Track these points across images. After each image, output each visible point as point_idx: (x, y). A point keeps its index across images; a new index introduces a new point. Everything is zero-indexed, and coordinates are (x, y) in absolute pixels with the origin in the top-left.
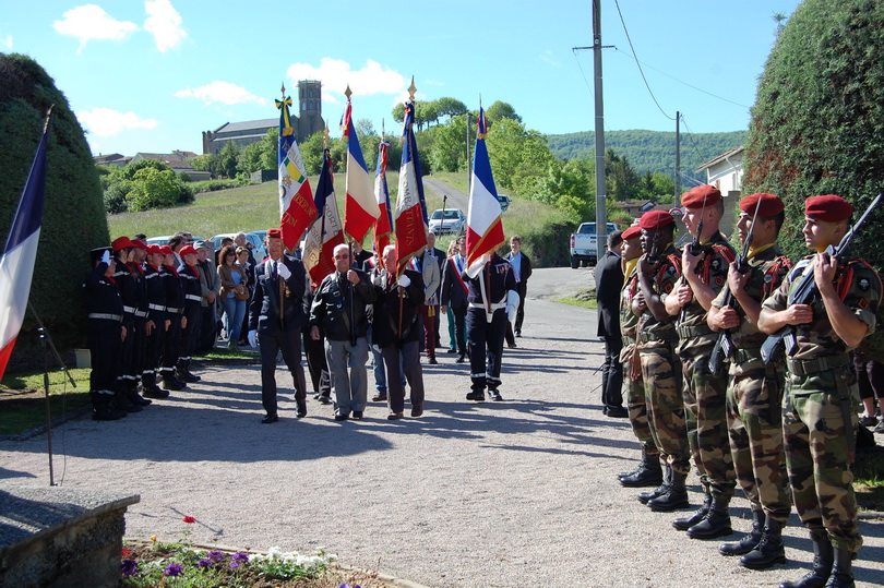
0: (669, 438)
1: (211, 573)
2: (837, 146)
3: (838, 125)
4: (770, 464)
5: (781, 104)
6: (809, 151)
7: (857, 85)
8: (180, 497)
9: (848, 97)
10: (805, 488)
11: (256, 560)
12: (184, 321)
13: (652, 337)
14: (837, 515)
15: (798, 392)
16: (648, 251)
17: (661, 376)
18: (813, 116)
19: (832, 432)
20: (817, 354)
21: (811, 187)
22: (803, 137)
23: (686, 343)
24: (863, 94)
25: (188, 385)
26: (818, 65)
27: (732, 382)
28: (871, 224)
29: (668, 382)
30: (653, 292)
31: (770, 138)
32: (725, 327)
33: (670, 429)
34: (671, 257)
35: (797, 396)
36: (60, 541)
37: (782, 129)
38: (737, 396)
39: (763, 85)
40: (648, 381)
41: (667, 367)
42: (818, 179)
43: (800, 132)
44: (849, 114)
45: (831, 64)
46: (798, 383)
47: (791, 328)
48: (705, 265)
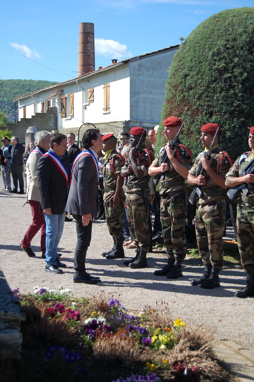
0: (141, 234)
2: (220, 102)
3: (220, 92)
4: (217, 243)
5: (189, 81)
6: (206, 103)
7: (229, 75)
9: (226, 79)
10: (247, 251)
13: (135, 187)
15: (249, 211)
16: (134, 146)
17: (139, 205)
18: (208, 87)
21: (208, 120)
22: (203, 97)
23: (167, 190)
24: (232, 79)
26: (209, 64)
27: (200, 207)
28: (237, 137)
29: (142, 208)
31: (184, 96)
33: (142, 230)
34: (146, 150)
35: (249, 213)
37: (191, 92)
38: (202, 213)
39: (177, 70)
40: (132, 208)
41: (142, 201)
42: (211, 116)
43: (201, 94)
44: (226, 88)
45: (217, 64)
46: (250, 207)
47: (245, 184)
48: (178, 154)
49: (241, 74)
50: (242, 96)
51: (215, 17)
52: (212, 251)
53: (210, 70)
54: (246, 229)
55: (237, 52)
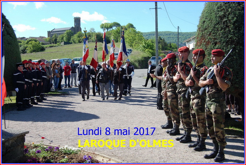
0: (175, 115)
1: (49, 152)
2: (221, 36)
3: (221, 30)
4: (202, 123)
5: (206, 24)
6: (213, 37)
7: (226, 19)
8: (41, 132)
9: (224, 22)
10: (211, 129)
11: (61, 149)
12: (42, 83)
13: (170, 88)
14: (220, 136)
15: (209, 103)
16: (169, 64)
17: (173, 99)
18: (214, 27)
19: (218, 114)
20: (214, 93)
21: (213, 47)
22: (212, 33)
23: (179, 90)
24: (228, 22)
25: (43, 101)
26: (216, 14)
27: (191, 100)
28: (230, 57)
29: (175, 100)
30: (170, 75)
31: (203, 34)
32: (190, 86)
33: (175, 113)
34: (175, 66)
35: (209, 104)
36: (7, 144)
37: (206, 31)
40: (169, 100)
41: (174, 96)
42: (215, 45)
44: (224, 27)
45: (219, 13)
48: (184, 68)
49: (233, 18)
50: (233, 32)
52: (199, 128)
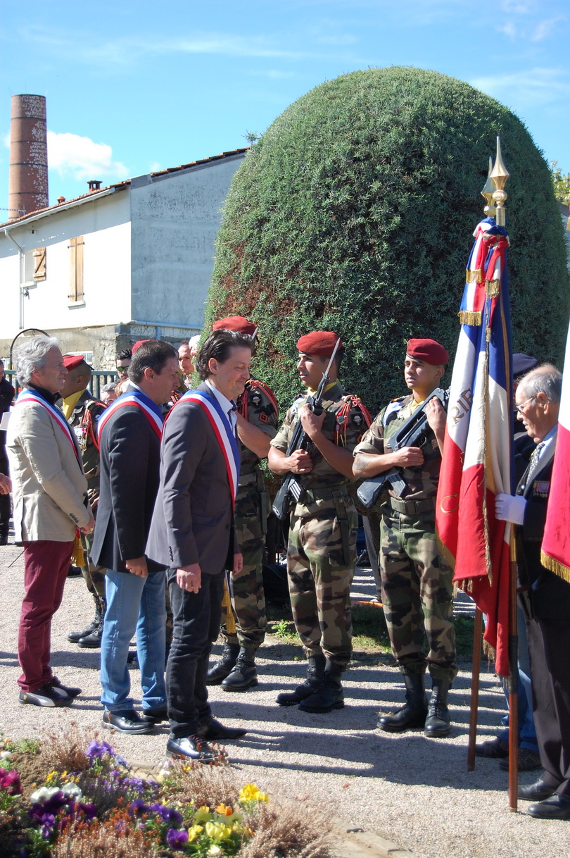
2: (341, 282)
3: (341, 260)
4: (338, 607)
5: (270, 232)
6: (308, 285)
7: (361, 220)
9: (352, 230)
10: (404, 624)
14: (444, 647)
15: (408, 531)
18: (312, 247)
21: (312, 323)
22: (301, 270)
24: (368, 230)
26: (315, 195)
27: (298, 523)
28: (379, 363)
31: (258, 268)
35: (407, 535)
37: (274, 259)
38: (303, 538)
39: (240, 209)
42: (319, 314)
43: (297, 264)
44: (353, 249)
45: (331, 194)
46: (409, 522)
47: (397, 470)
48: (244, 402)
49: (388, 218)
50: (389, 269)
51: (326, 89)
52: (325, 626)
53: (317, 208)
54: (401, 573)
55: (378, 167)
